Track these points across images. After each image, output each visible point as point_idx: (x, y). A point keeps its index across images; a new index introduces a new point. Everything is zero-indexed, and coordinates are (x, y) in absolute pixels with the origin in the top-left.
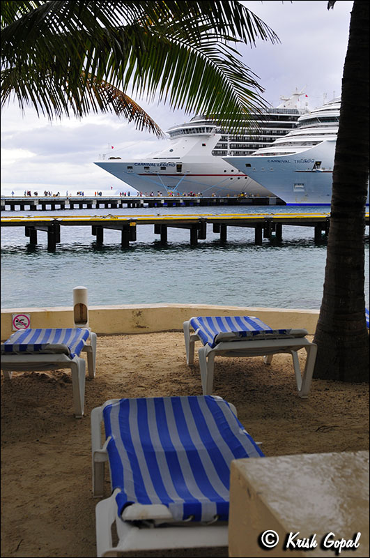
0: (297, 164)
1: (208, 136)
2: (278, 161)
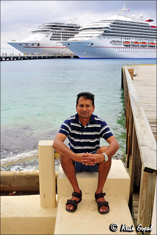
0: (86, 44)
1: (48, 33)
2: (79, 43)
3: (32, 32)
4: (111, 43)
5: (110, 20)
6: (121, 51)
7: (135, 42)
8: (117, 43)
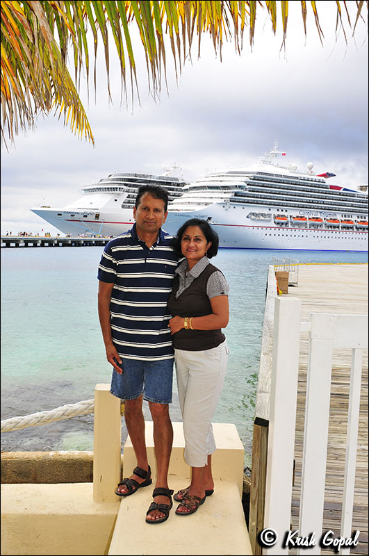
1: (119, 194)
3: (85, 190)
4: (248, 217)
5: (246, 173)
6: (268, 235)
7: (297, 217)
8: (262, 218)
